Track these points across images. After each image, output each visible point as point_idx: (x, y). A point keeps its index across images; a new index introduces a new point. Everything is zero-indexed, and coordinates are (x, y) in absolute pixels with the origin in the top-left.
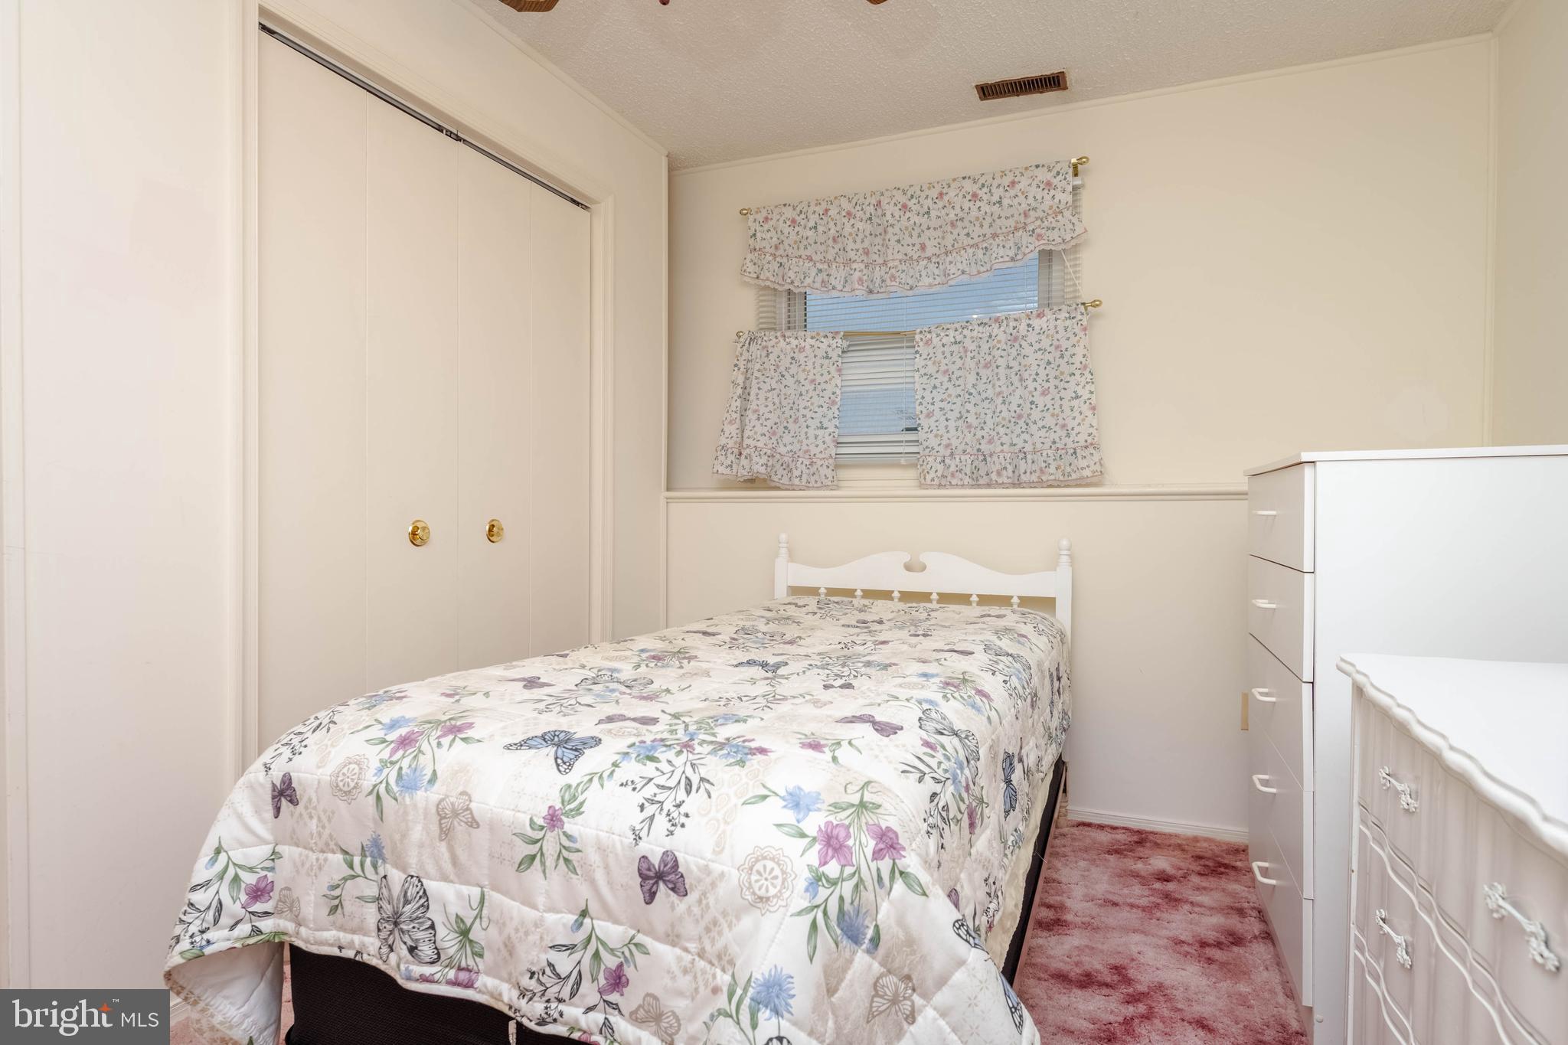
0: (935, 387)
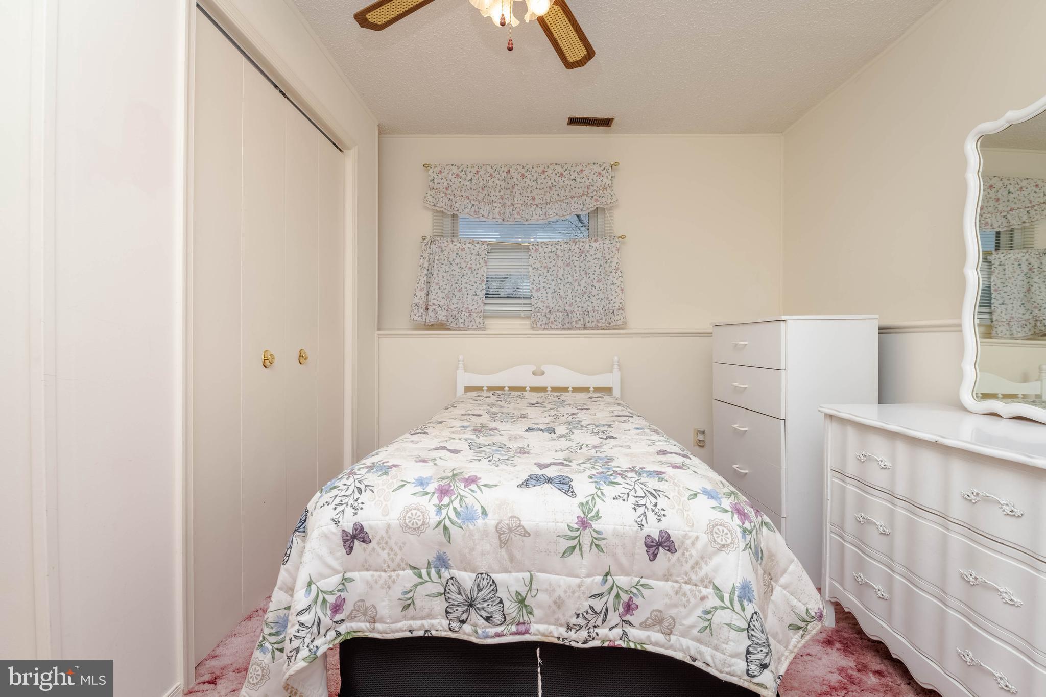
0: (540, 275)
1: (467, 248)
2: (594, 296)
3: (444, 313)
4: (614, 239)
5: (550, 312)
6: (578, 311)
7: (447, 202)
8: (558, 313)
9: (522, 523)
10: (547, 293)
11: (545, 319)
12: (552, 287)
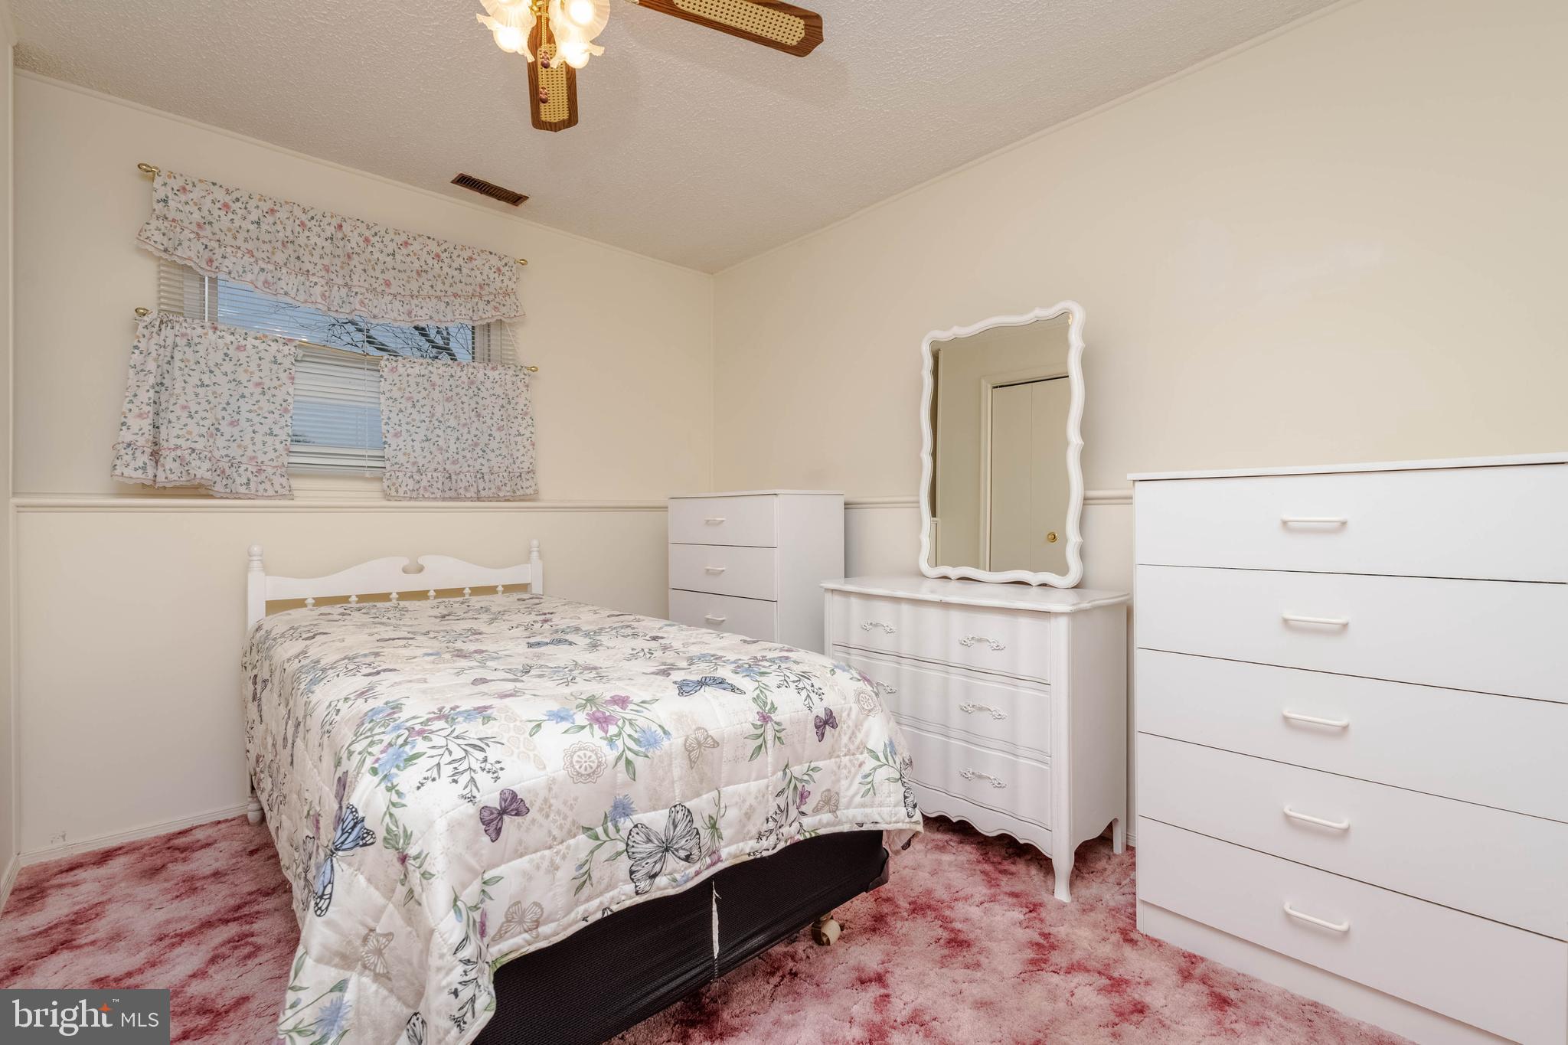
0: (401, 411)
1: (249, 347)
2: (493, 451)
3: (207, 465)
4: (520, 370)
5: (419, 471)
6: (468, 471)
7: (201, 251)
8: (435, 474)
9: (710, 733)
10: (413, 441)
11: (411, 482)
12: (422, 432)
